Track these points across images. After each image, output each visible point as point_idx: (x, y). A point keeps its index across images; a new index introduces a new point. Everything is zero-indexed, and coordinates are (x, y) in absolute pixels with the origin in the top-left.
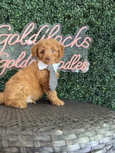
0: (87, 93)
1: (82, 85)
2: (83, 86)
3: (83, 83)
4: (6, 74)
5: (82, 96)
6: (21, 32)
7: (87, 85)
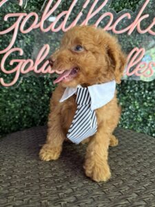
0: (149, 114)
1: (144, 102)
2: (145, 104)
3: (146, 98)
4: (21, 82)
5: (140, 120)
6: (40, 9)
7: (151, 102)
